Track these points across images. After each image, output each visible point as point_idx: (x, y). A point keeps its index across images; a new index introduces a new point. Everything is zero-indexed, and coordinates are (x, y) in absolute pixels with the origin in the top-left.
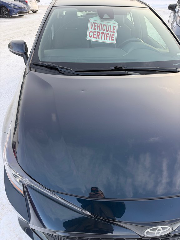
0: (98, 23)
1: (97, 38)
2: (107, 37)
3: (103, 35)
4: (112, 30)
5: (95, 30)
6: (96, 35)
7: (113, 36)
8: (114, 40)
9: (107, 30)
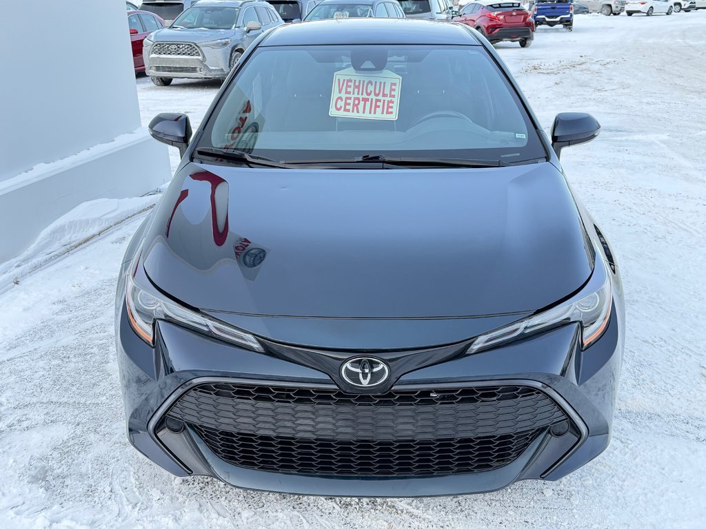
0: (355, 81)
1: (353, 111)
2: (377, 106)
3: (368, 104)
4: (387, 92)
5: (348, 95)
6: (352, 105)
7: (391, 105)
8: (394, 114)
9: (377, 92)
